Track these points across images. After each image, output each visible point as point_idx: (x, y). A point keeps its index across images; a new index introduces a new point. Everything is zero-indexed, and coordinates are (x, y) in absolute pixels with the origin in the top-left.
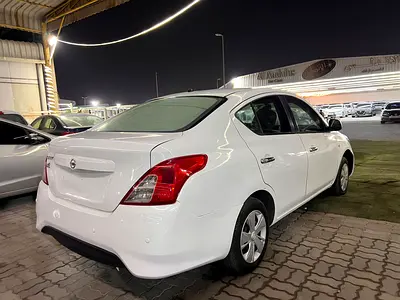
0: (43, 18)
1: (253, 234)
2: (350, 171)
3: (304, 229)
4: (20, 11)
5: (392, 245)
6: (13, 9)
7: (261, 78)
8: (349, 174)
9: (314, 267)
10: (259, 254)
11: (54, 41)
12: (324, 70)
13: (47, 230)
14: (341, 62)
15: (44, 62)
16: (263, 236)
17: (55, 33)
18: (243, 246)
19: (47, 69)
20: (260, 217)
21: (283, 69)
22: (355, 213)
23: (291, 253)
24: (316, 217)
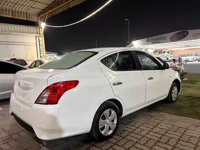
0: (39, 14)
1: (108, 121)
2: (179, 91)
3: (144, 120)
4: (28, 12)
5: (188, 131)
6: (25, 11)
7: (148, 41)
8: (178, 92)
9: (140, 140)
10: (112, 131)
11: (43, 25)
12: (182, 36)
13: (12, 114)
14: (191, 32)
15: (39, 35)
16: (115, 122)
17: (44, 21)
18: (100, 127)
19: (40, 39)
20: (113, 112)
21: (159, 36)
22: (174, 113)
23: (132, 132)
24: (153, 114)
